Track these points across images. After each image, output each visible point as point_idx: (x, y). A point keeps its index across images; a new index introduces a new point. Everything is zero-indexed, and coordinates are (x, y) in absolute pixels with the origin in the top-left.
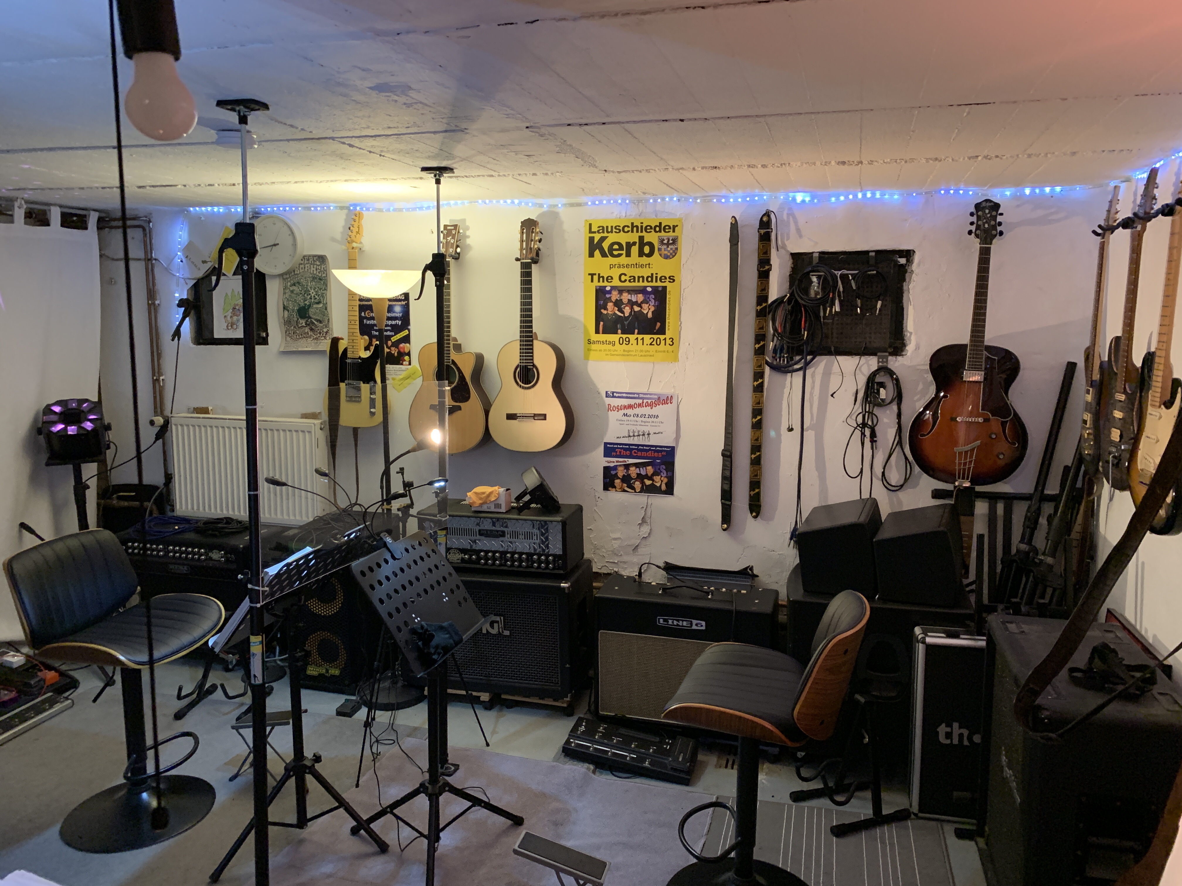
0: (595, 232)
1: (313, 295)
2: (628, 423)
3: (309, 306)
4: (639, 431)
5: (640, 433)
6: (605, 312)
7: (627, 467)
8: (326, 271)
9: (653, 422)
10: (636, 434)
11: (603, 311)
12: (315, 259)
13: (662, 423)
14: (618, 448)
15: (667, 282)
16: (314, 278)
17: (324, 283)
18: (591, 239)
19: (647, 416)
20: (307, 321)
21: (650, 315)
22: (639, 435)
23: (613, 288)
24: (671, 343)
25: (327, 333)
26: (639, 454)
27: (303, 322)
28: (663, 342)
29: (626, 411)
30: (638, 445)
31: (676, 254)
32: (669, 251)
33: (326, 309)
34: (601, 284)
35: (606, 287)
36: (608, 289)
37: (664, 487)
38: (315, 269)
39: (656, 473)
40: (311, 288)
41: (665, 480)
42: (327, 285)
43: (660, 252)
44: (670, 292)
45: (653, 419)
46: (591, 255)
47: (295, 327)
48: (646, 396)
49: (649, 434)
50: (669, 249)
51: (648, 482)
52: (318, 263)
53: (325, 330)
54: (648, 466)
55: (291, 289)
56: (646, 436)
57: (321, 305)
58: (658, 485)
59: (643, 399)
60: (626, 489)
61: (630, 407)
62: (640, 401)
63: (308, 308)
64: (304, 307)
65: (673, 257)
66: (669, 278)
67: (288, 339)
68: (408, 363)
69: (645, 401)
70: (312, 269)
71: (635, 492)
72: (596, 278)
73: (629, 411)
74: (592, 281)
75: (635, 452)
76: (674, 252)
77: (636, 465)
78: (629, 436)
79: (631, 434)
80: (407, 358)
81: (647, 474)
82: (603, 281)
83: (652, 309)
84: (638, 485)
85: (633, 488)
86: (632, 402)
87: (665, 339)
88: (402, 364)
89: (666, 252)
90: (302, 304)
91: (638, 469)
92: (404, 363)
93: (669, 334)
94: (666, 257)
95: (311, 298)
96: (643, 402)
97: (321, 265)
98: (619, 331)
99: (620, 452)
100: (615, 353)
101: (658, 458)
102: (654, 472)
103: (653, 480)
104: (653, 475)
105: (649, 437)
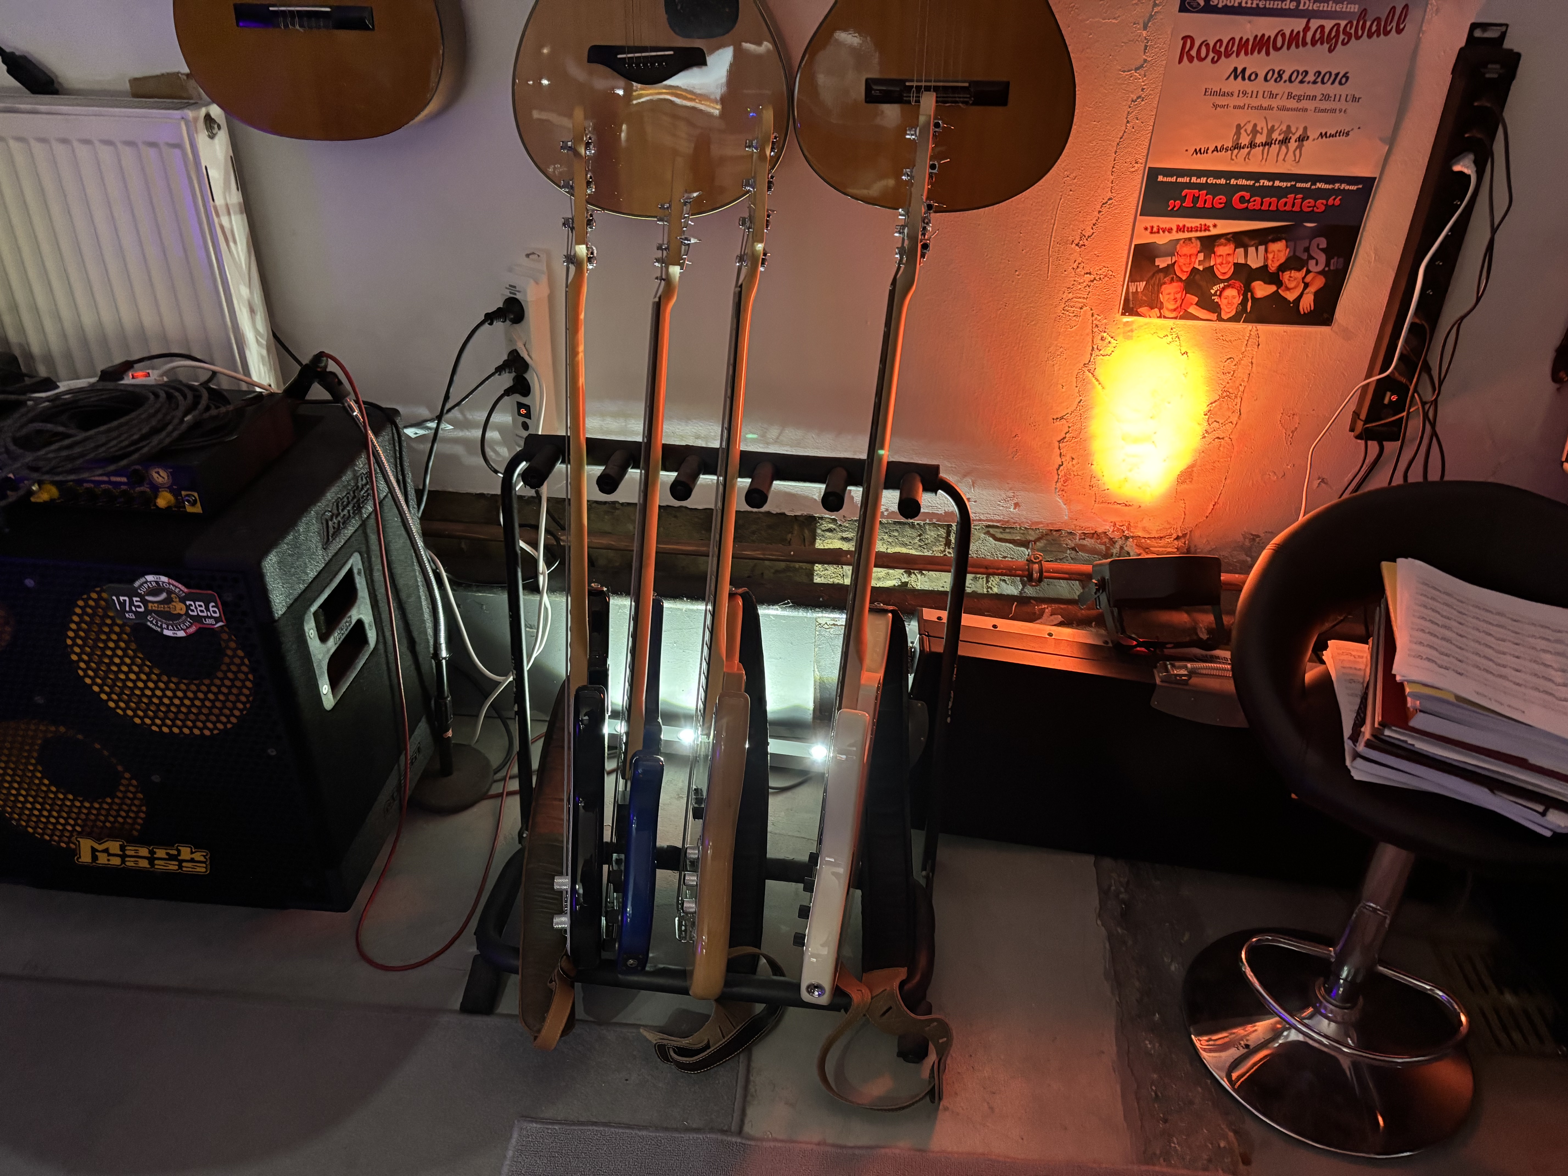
2: (1240, 102)
4: (1271, 130)
5: (1275, 136)
7: (1209, 244)
9: (1326, 97)
10: (1260, 139)
13: (1355, 99)
14: (1190, 185)
19: (1311, 77)
22: (1268, 144)
26: (1255, 203)
29: (1241, 61)
30: (1256, 176)
37: (1307, 303)
39: (1294, 263)
41: (1319, 283)
45: (1329, 89)
48: (1323, 7)
49: (1302, 139)
51: (1262, 290)
54: (1274, 240)
56: (1293, 145)
58: (1291, 296)
59: (1309, 15)
60: (1193, 310)
61: (1262, 44)
62: (1298, 25)
69: (1315, 24)
71: (1220, 319)
73: (1255, 63)
75: (1242, 199)
77: (1239, 240)
78: (1237, 146)
79: (1245, 140)
81: (1265, 267)
84: (1231, 298)
85: (1214, 308)
86: (1267, 27)
91: (1241, 251)
96: (1307, 28)
99: (1195, 199)
101: (1310, 216)
102: (1288, 260)
103: (1279, 283)
104: (1283, 268)
105: (1300, 147)
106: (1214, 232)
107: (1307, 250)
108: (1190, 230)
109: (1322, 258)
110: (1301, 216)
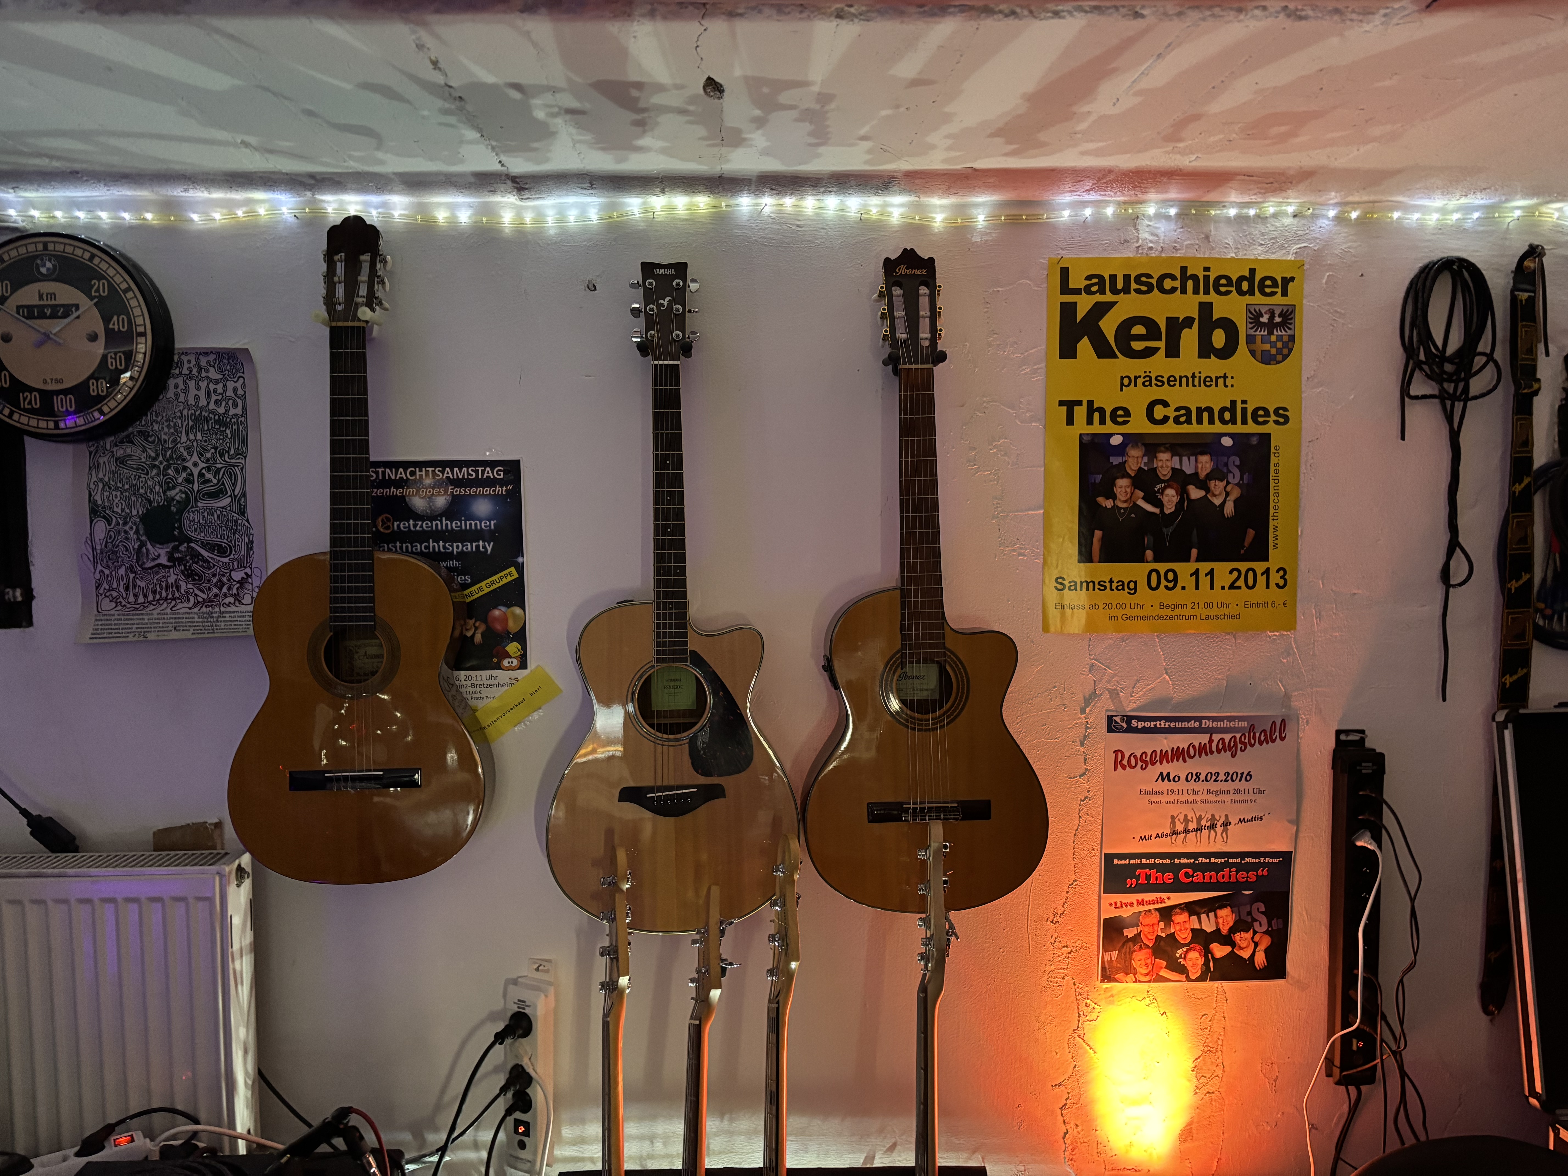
0: (1077, 292)
1: (196, 472)
2: (1171, 798)
3: (185, 504)
4: (1199, 819)
5: (1203, 823)
6: (1109, 504)
7: (1166, 914)
8: (244, 397)
9: (1237, 791)
10: (1192, 826)
11: (1101, 500)
12: (203, 363)
13: (1260, 792)
14: (1141, 866)
15: (1271, 423)
16: (199, 421)
17: (235, 434)
18: (1067, 310)
19: (1222, 777)
20: (176, 549)
21: (1229, 509)
22: (1199, 829)
23: (1130, 439)
24: (1281, 583)
25: (242, 583)
26: (1198, 877)
27: (161, 553)
28: (1261, 580)
29: (1165, 768)
30: (1195, 855)
31: (1290, 350)
32: (1273, 344)
33: (242, 512)
34: (1097, 428)
35: (1111, 435)
36: (1116, 441)
37: (1260, 959)
38: (202, 394)
39: (1240, 925)
40: (187, 448)
41: (1266, 942)
42: (245, 442)
43: (1253, 347)
44: (1277, 448)
45: (1237, 785)
46: (1068, 351)
47: (131, 569)
48: (1220, 724)
49: (1226, 824)
50: (1273, 338)
51: (1220, 951)
52: (214, 374)
53: (237, 576)
54: (1222, 907)
55: (120, 453)
56: (1219, 829)
57: (226, 501)
58: (1246, 954)
59: (1211, 731)
60: (1164, 973)
61: (1178, 754)
62: (1204, 738)
63: (180, 512)
64: (164, 509)
65: (1285, 357)
66: (1276, 411)
67: (107, 605)
68: (515, 662)
69: (1216, 737)
70: (193, 391)
71: (1188, 979)
72: (1080, 413)
73: (1174, 768)
74: (1070, 421)
75: (1187, 875)
76: (1285, 345)
77: (1191, 908)
78: (1175, 833)
79: (1180, 827)
80: (513, 648)
81: (1218, 930)
82: (1102, 422)
83: (1236, 493)
84: (1194, 959)
85: (1182, 970)
86: (1181, 741)
87: (1267, 572)
88: (498, 667)
89: (1267, 347)
90: (158, 499)
91: (1194, 918)
92: (505, 663)
93: (1275, 559)
94: (1267, 359)
95: (189, 481)
96: (1211, 741)
97: (225, 380)
98: (1149, 554)
99: (1148, 877)
100: (1137, 612)
101: (1247, 885)
102: (1235, 923)
103: (1233, 944)
104: (1233, 930)
105: (1225, 830)
106: (1169, 903)
107: (1249, 913)
108: (1149, 903)
109: (1264, 920)
110: (1238, 886)
